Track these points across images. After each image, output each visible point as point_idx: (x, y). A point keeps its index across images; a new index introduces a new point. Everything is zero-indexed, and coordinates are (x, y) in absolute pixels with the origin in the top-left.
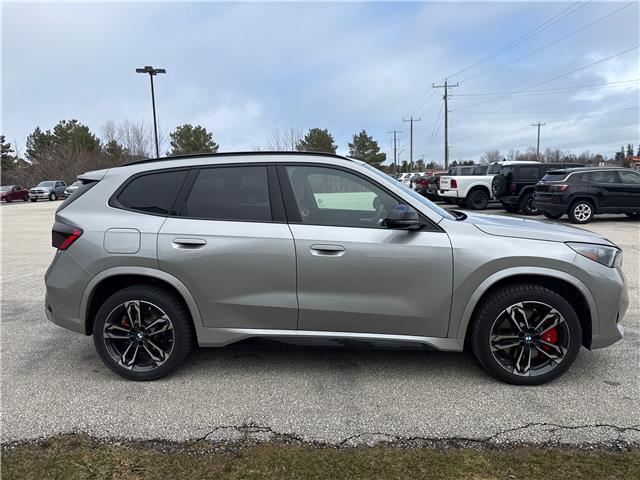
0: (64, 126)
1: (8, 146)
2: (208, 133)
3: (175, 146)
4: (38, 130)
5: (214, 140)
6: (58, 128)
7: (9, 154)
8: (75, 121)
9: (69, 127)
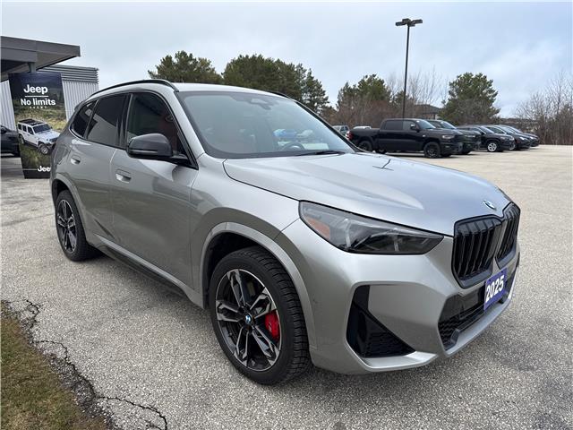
0: (366, 80)
1: (326, 99)
2: (488, 80)
3: (453, 95)
4: (347, 85)
5: (494, 87)
6: (362, 82)
7: (327, 105)
8: (374, 76)
9: (370, 80)
